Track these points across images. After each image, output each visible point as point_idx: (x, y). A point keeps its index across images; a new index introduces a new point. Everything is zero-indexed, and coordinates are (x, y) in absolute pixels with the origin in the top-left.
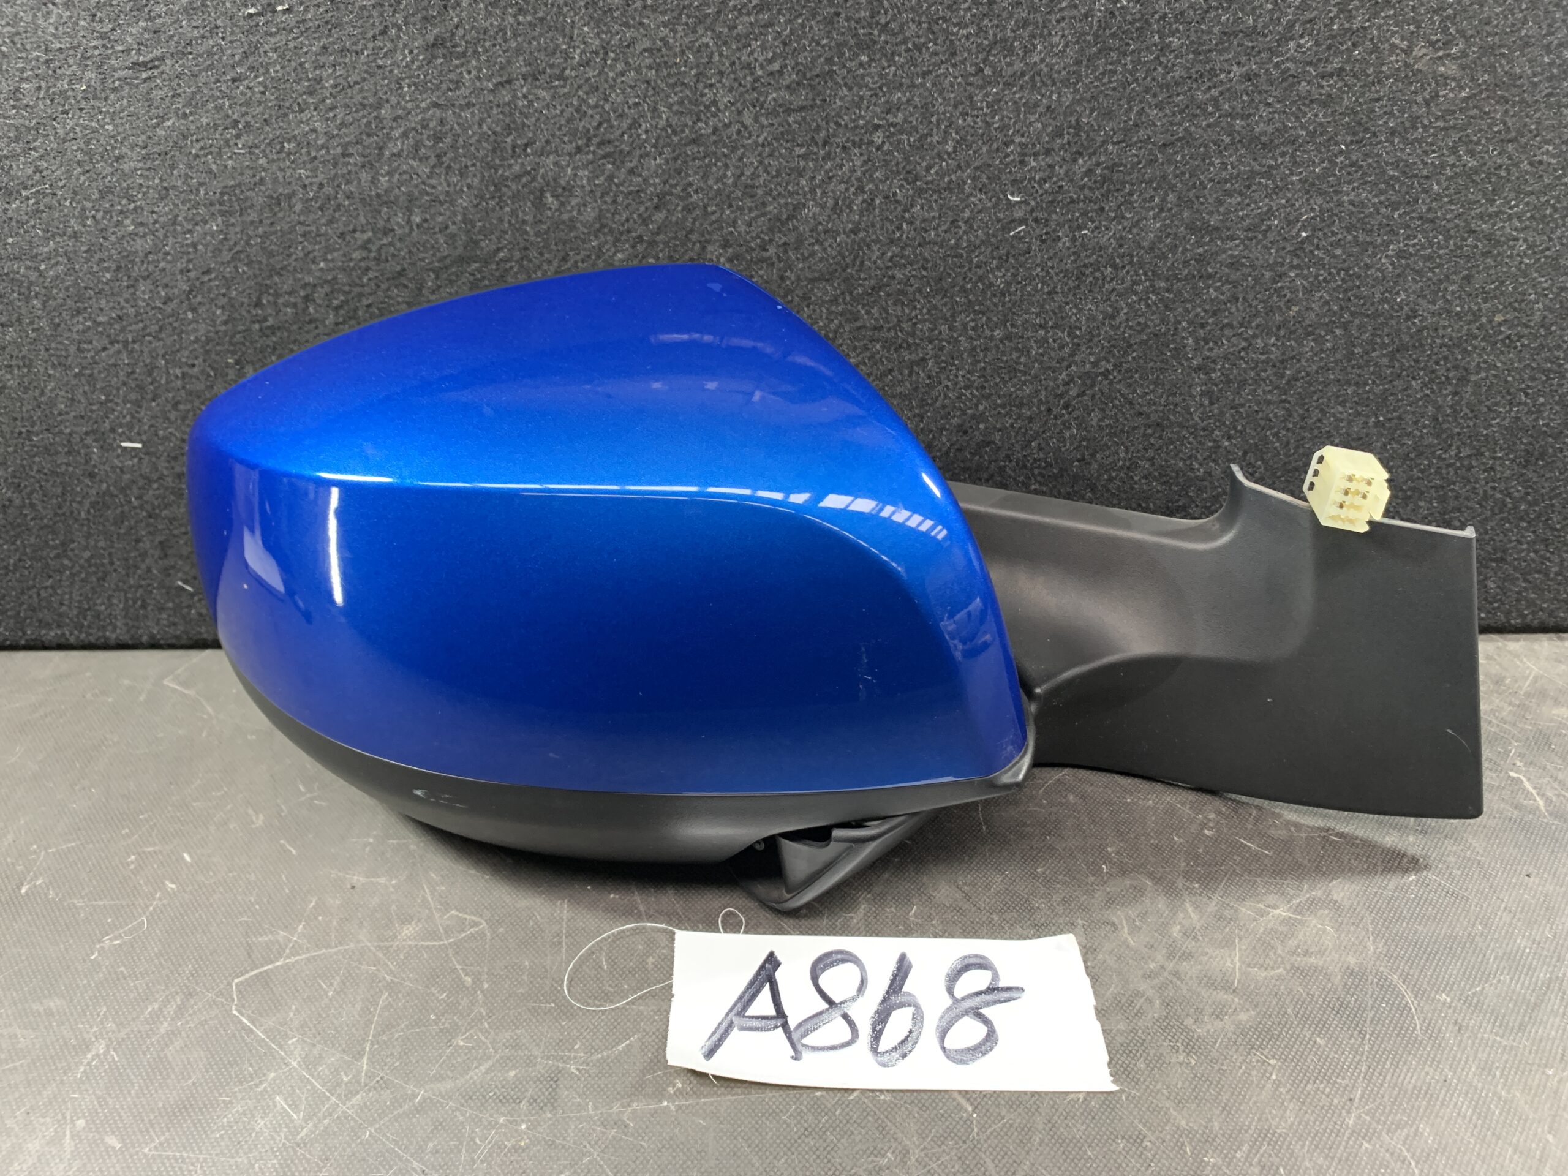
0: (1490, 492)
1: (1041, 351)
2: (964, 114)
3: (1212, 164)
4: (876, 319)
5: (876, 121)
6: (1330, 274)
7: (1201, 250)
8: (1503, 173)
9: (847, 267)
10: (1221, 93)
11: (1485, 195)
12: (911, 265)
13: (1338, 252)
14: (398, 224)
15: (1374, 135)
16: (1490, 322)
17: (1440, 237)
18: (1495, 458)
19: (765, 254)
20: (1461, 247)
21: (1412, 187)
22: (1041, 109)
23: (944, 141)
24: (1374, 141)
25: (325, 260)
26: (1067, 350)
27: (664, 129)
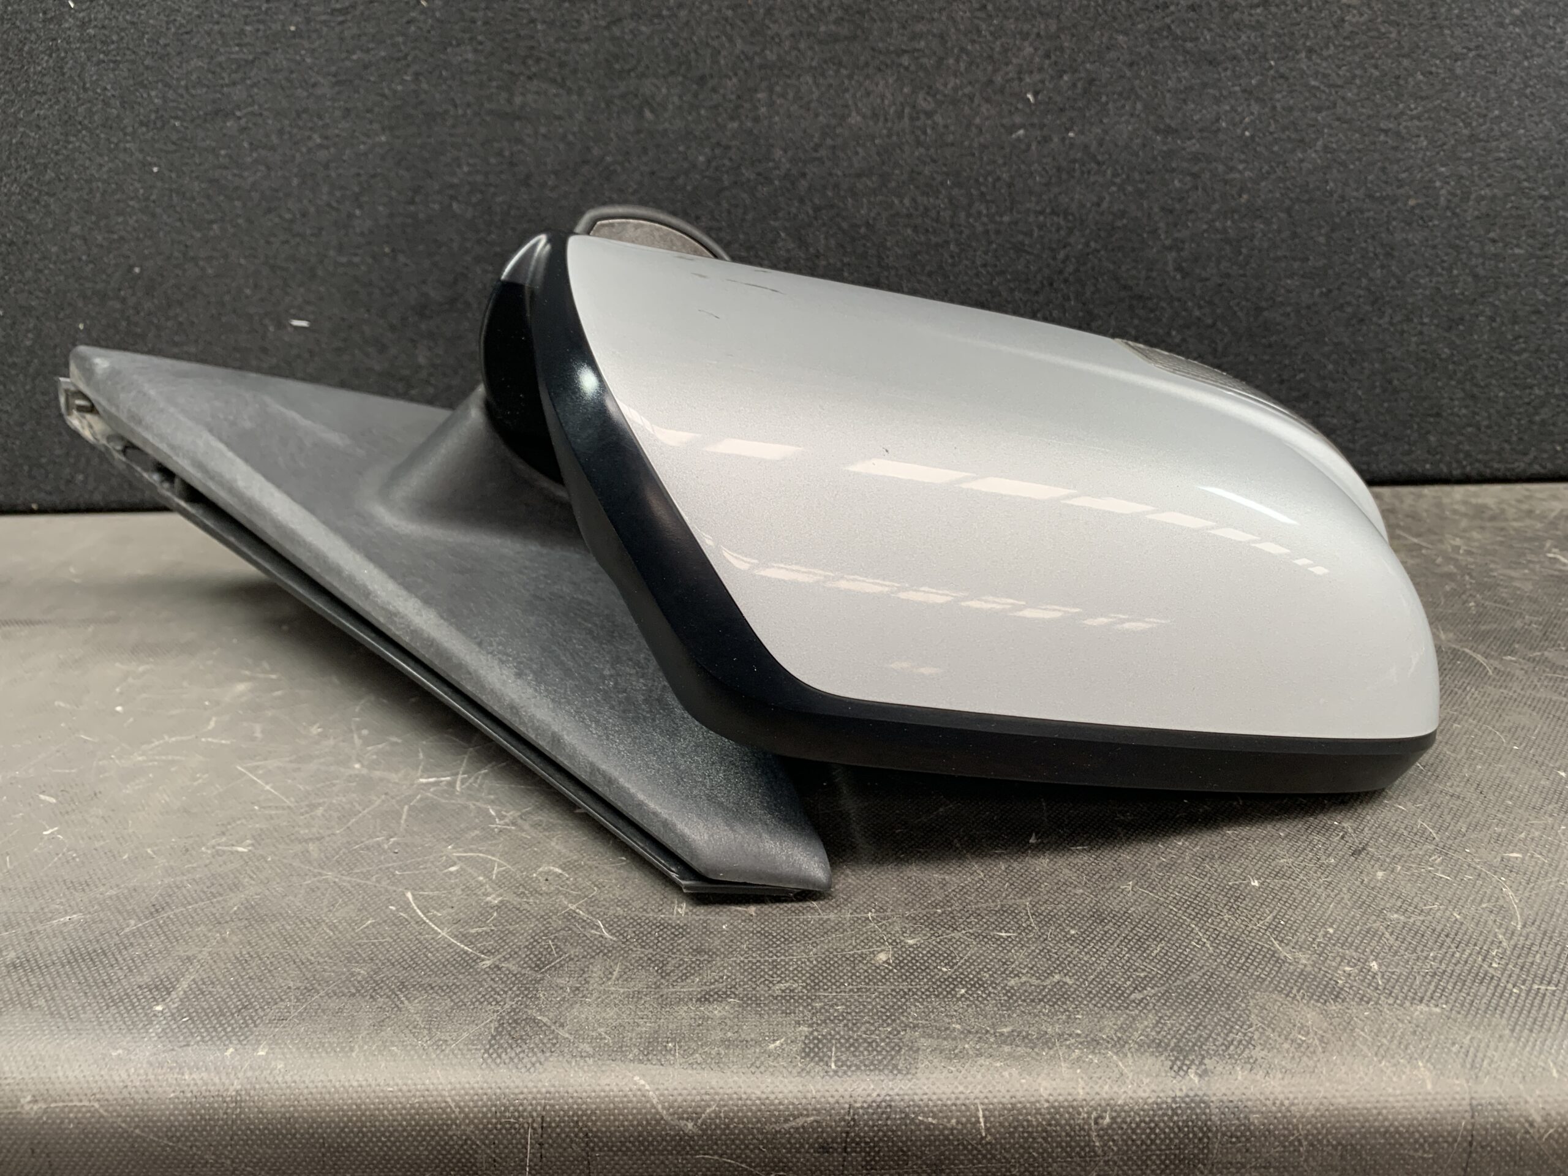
0: (1423, 354)
1: (1042, 233)
2: (973, 42)
3: (1169, 78)
4: (908, 209)
5: (903, 47)
6: (1271, 167)
7: (1165, 148)
8: (1402, 82)
9: (883, 163)
10: (1173, 22)
11: (1390, 99)
12: (934, 161)
13: (1276, 148)
14: (529, 135)
15: (1297, 52)
16: (1406, 205)
17: (1357, 135)
18: (1423, 324)
19: (818, 155)
20: (1374, 143)
21: (1331, 94)
22: (1033, 36)
23: (957, 61)
24: (1298, 57)
25: (469, 164)
26: (1062, 233)
27: (738, 57)
